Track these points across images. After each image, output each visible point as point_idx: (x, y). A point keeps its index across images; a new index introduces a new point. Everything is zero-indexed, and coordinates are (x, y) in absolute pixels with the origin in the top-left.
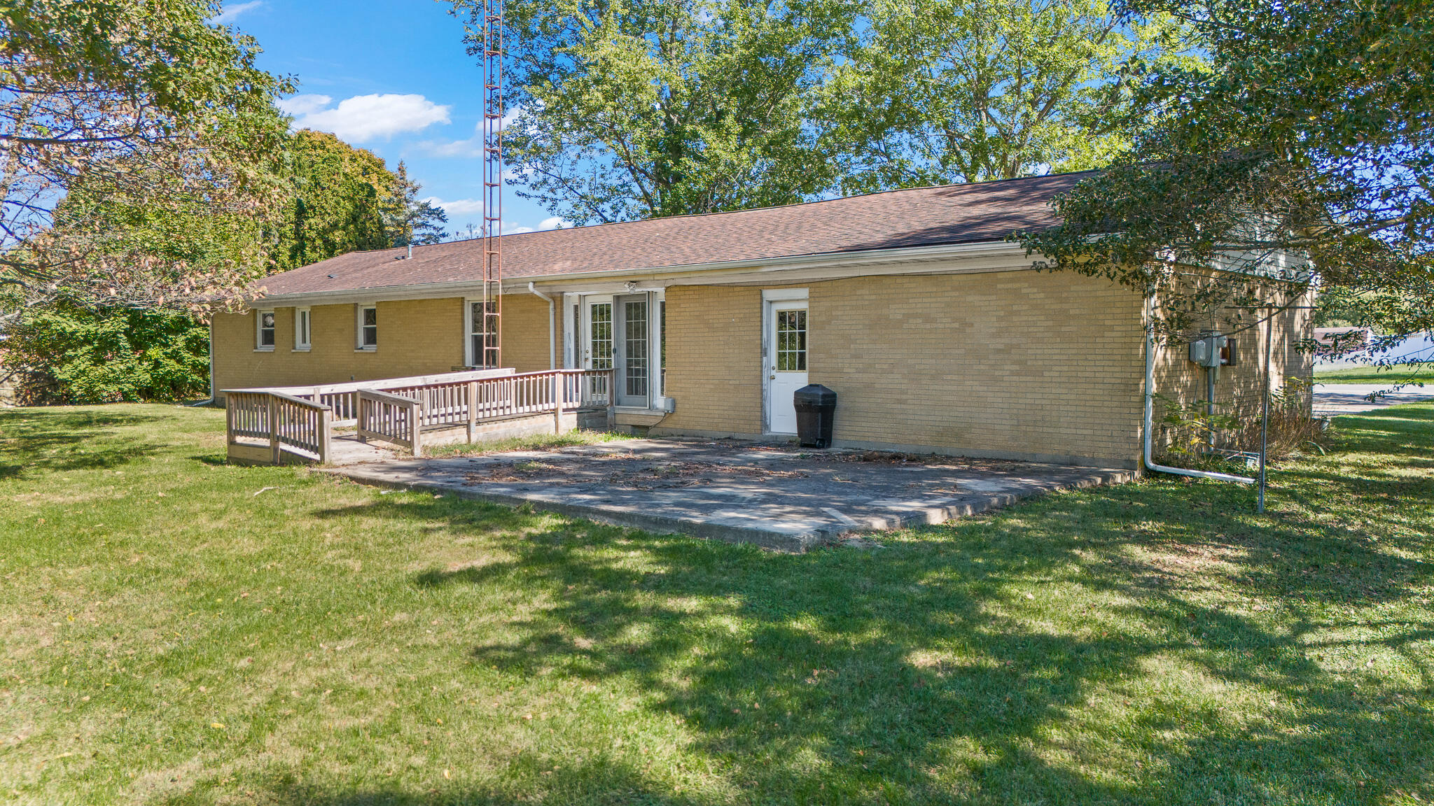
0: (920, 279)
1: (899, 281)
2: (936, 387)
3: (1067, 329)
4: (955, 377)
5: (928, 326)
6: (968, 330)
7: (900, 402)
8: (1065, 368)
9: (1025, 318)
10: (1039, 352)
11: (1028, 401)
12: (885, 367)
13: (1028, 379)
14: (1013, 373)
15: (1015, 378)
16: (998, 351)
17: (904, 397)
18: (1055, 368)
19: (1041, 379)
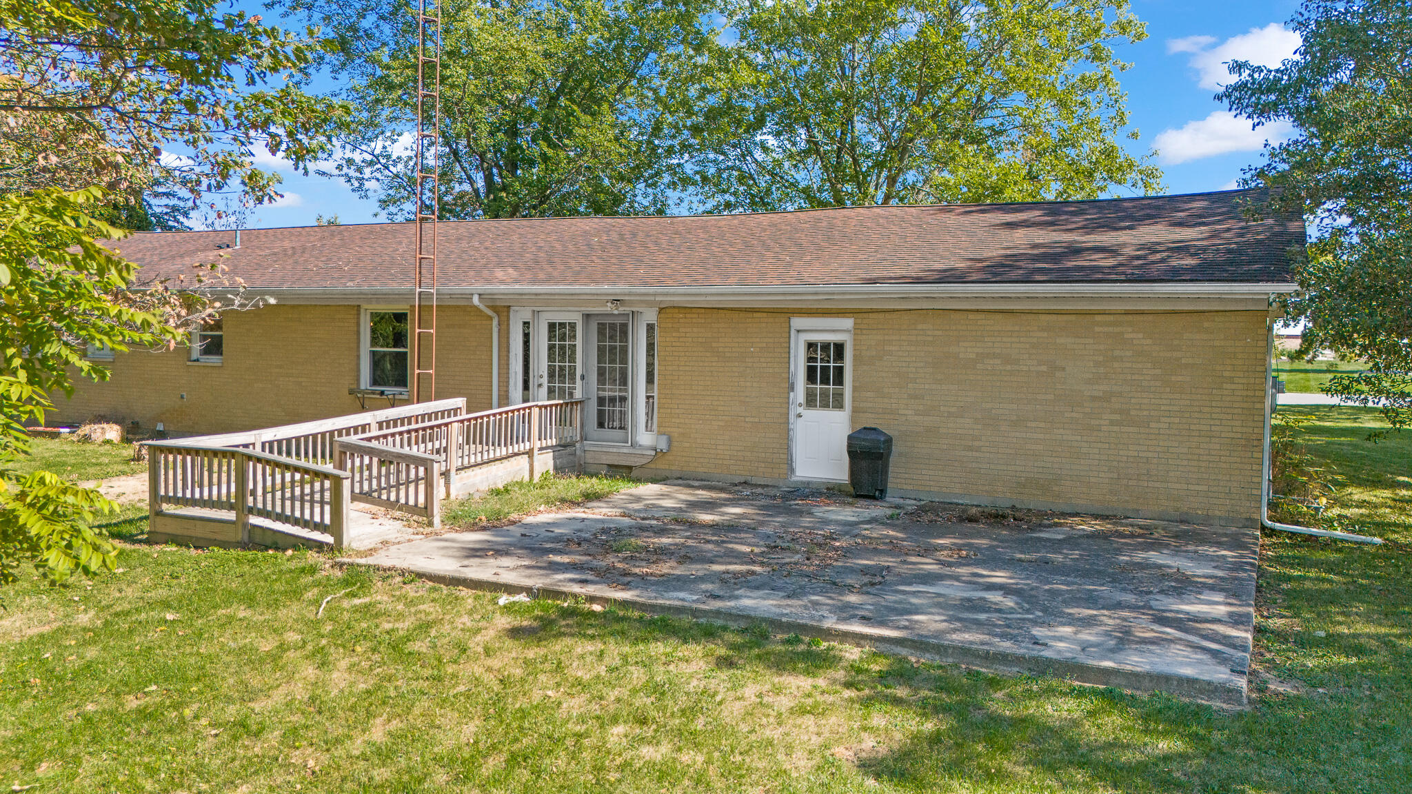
0: (1000, 316)
1: (971, 316)
2: (1018, 434)
3: (1180, 378)
4: (1042, 425)
5: (1009, 367)
6: (1058, 374)
7: (970, 449)
8: (1177, 420)
9: (1129, 365)
10: (1146, 401)
11: (1131, 453)
12: (953, 410)
13: (1131, 429)
14: (1112, 423)
15: (1116, 428)
16: (1094, 399)
17: (977, 443)
18: (1163, 419)
19: (1147, 431)
